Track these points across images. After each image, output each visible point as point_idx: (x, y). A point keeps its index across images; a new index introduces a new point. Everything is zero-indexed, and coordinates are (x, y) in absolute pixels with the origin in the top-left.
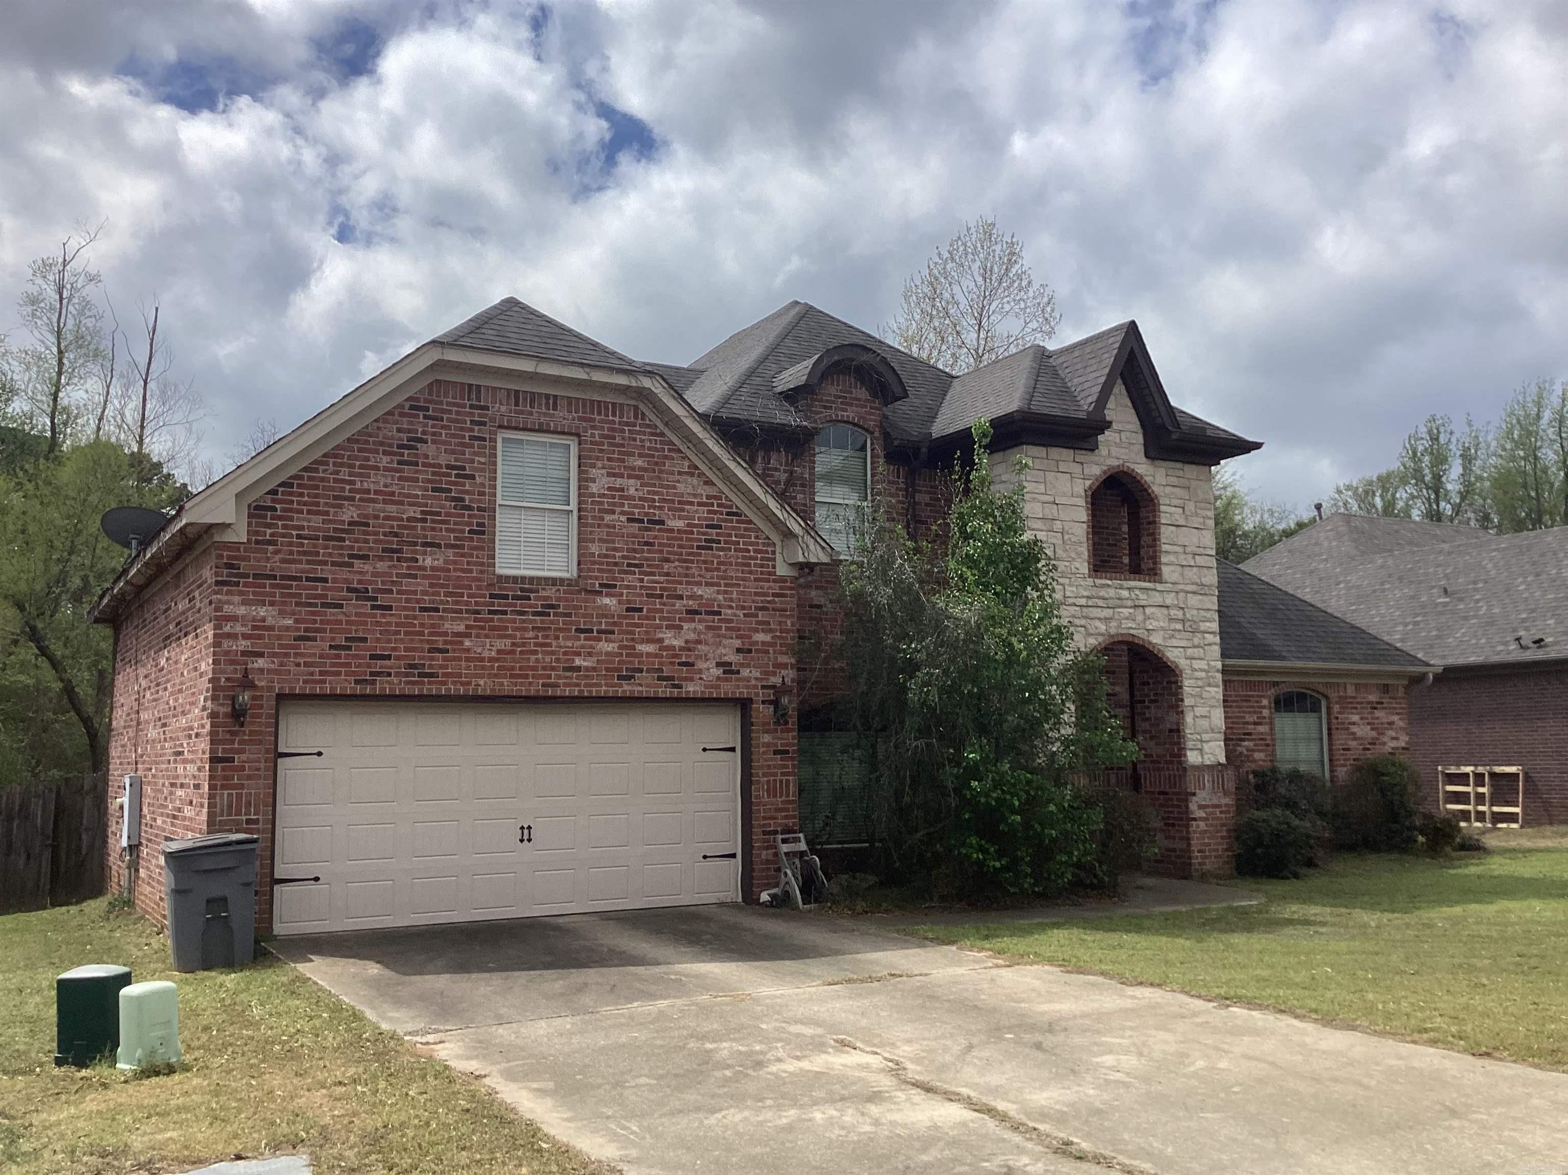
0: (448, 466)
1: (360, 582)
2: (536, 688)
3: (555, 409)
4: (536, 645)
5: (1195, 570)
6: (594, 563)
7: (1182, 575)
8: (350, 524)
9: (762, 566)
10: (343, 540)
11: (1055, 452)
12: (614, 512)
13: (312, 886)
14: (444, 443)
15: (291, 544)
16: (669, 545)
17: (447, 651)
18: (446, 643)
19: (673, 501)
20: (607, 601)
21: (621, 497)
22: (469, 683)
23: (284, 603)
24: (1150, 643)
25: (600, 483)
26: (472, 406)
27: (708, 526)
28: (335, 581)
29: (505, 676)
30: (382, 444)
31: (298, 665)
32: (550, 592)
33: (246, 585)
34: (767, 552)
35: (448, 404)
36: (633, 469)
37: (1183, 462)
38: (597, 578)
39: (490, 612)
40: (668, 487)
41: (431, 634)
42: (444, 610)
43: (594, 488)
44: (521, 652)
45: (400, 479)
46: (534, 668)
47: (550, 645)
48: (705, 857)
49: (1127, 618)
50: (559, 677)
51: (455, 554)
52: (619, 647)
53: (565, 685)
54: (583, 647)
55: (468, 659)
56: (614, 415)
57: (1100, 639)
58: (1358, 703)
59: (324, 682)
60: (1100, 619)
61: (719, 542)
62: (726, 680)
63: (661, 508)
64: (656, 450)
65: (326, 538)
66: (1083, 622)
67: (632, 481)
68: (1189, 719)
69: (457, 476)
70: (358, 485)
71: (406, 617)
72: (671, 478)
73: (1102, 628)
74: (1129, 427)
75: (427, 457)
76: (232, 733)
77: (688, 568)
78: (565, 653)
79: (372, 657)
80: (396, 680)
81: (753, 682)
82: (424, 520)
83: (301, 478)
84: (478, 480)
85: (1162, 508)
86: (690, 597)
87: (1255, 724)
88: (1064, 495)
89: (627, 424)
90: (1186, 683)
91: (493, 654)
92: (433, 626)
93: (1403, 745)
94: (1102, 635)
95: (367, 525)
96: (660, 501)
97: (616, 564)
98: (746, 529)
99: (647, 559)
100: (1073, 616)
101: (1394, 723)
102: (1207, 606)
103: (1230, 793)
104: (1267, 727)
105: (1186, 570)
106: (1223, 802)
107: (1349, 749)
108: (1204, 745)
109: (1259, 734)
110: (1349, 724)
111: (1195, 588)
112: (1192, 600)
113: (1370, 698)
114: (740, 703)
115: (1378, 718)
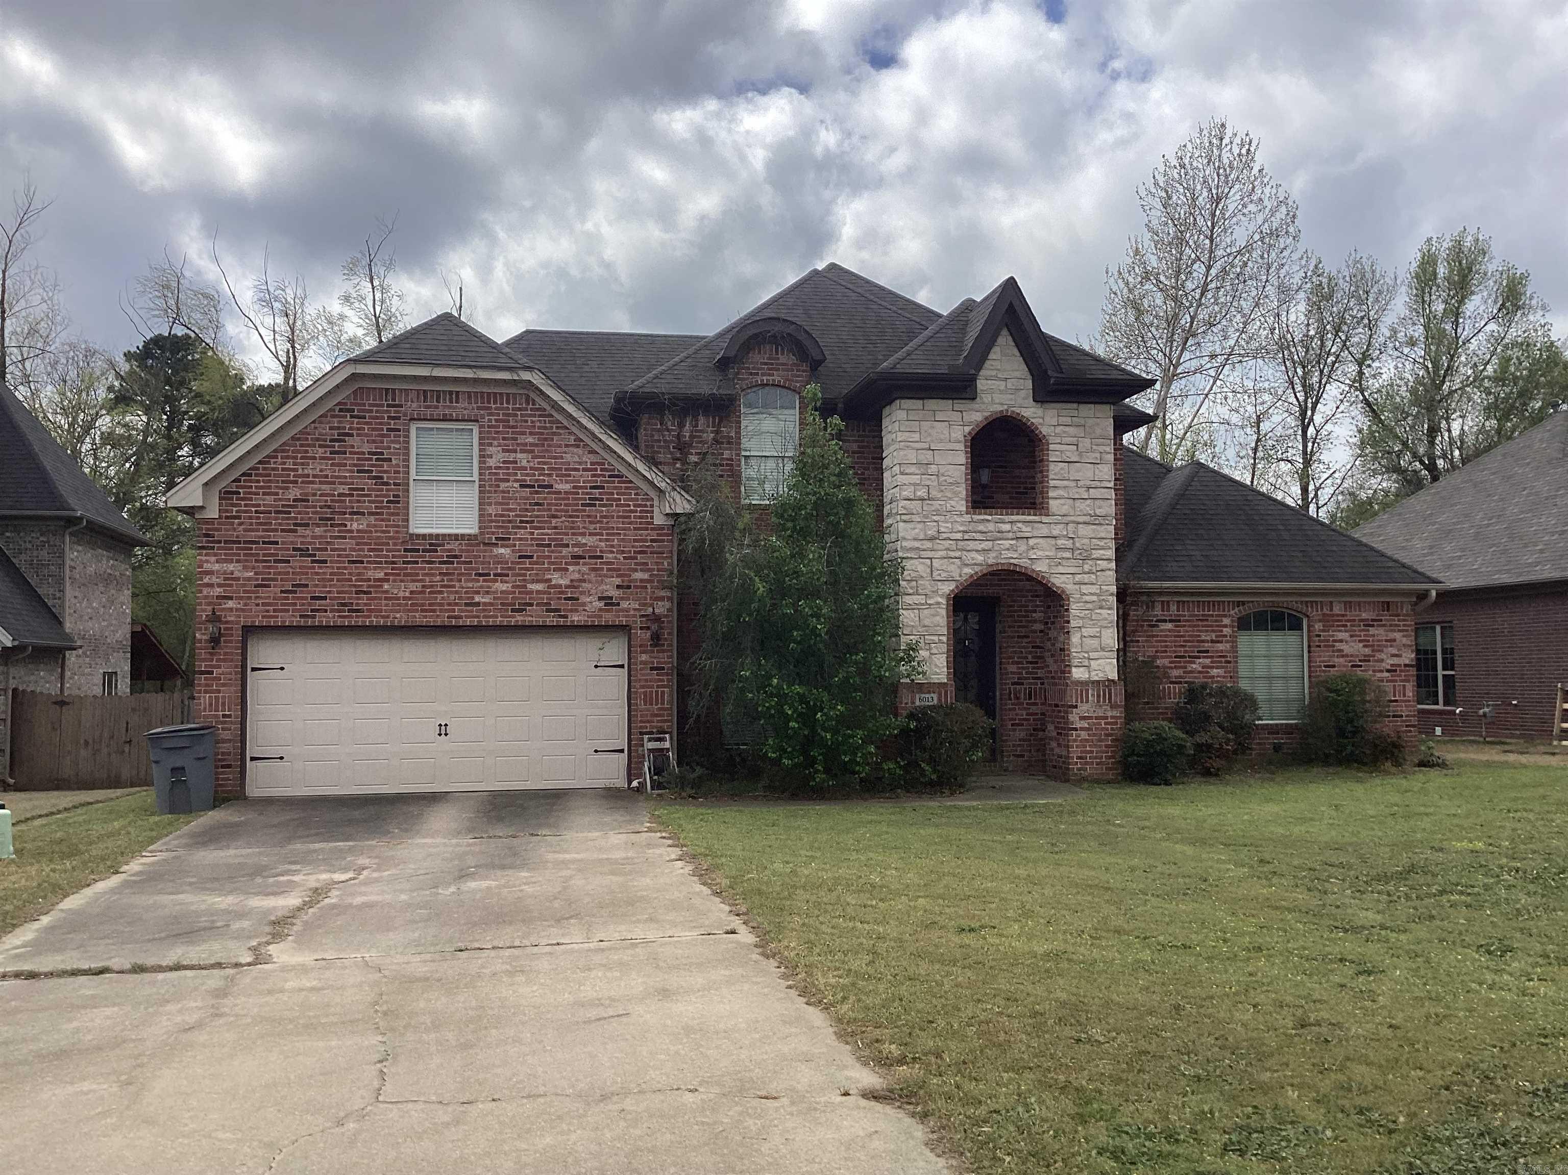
0: (369, 453)
1: (302, 543)
2: (443, 619)
3: (457, 402)
4: (442, 586)
5: (1088, 502)
6: (492, 521)
7: (1073, 507)
8: (294, 500)
9: (640, 517)
10: (290, 513)
11: (932, 404)
12: (508, 481)
13: (279, 763)
14: (366, 435)
15: (250, 518)
16: (556, 505)
17: (370, 593)
18: (369, 586)
19: (560, 469)
20: (502, 551)
21: (514, 468)
22: (388, 617)
23: (246, 561)
24: (1033, 570)
25: (497, 457)
26: (388, 406)
27: (591, 488)
28: (283, 543)
29: (417, 611)
30: (318, 439)
31: (258, 605)
32: (454, 545)
33: (219, 548)
34: (646, 506)
35: (370, 405)
36: (526, 444)
37: (1079, 403)
38: (493, 533)
39: (404, 563)
40: (555, 458)
41: (356, 580)
42: (368, 562)
43: (491, 462)
44: (430, 593)
45: (332, 465)
46: (441, 605)
47: (454, 586)
48: (596, 751)
49: (1008, 549)
50: (462, 611)
51: (376, 520)
52: (513, 587)
53: (466, 617)
54: (481, 587)
55: (386, 599)
56: (508, 403)
57: (977, 569)
58: (1348, 621)
59: (277, 617)
60: (977, 551)
61: (602, 500)
62: (608, 611)
63: (550, 475)
64: (545, 428)
65: (277, 512)
66: (958, 554)
67: (524, 455)
68: (1075, 639)
69: (377, 460)
70: (300, 472)
71: (338, 568)
72: (559, 450)
73: (980, 558)
74: (1017, 374)
75: (353, 447)
76: (211, 654)
77: (573, 522)
78: (466, 593)
79: (313, 598)
80: (331, 615)
81: (632, 612)
82: (352, 495)
83: (258, 469)
84: (394, 462)
85: (1051, 447)
86: (574, 546)
87: (1212, 641)
88: (941, 441)
89: (520, 409)
90: (1073, 606)
91: (407, 594)
92: (359, 574)
93: (1407, 662)
94: (981, 565)
95: (308, 501)
96: (549, 469)
97: (510, 522)
98: (627, 488)
99: (537, 516)
100: (947, 549)
101: (1395, 640)
102: (1103, 535)
103: (1119, 706)
104: (1228, 645)
105: (1078, 503)
106: (1109, 714)
107: (1334, 666)
108: (1092, 662)
109: (1217, 651)
110: (1335, 641)
111: (1087, 519)
112: (1083, 530)
113: (1364, 615)
114: (624, 629)
115: (1373, 636)
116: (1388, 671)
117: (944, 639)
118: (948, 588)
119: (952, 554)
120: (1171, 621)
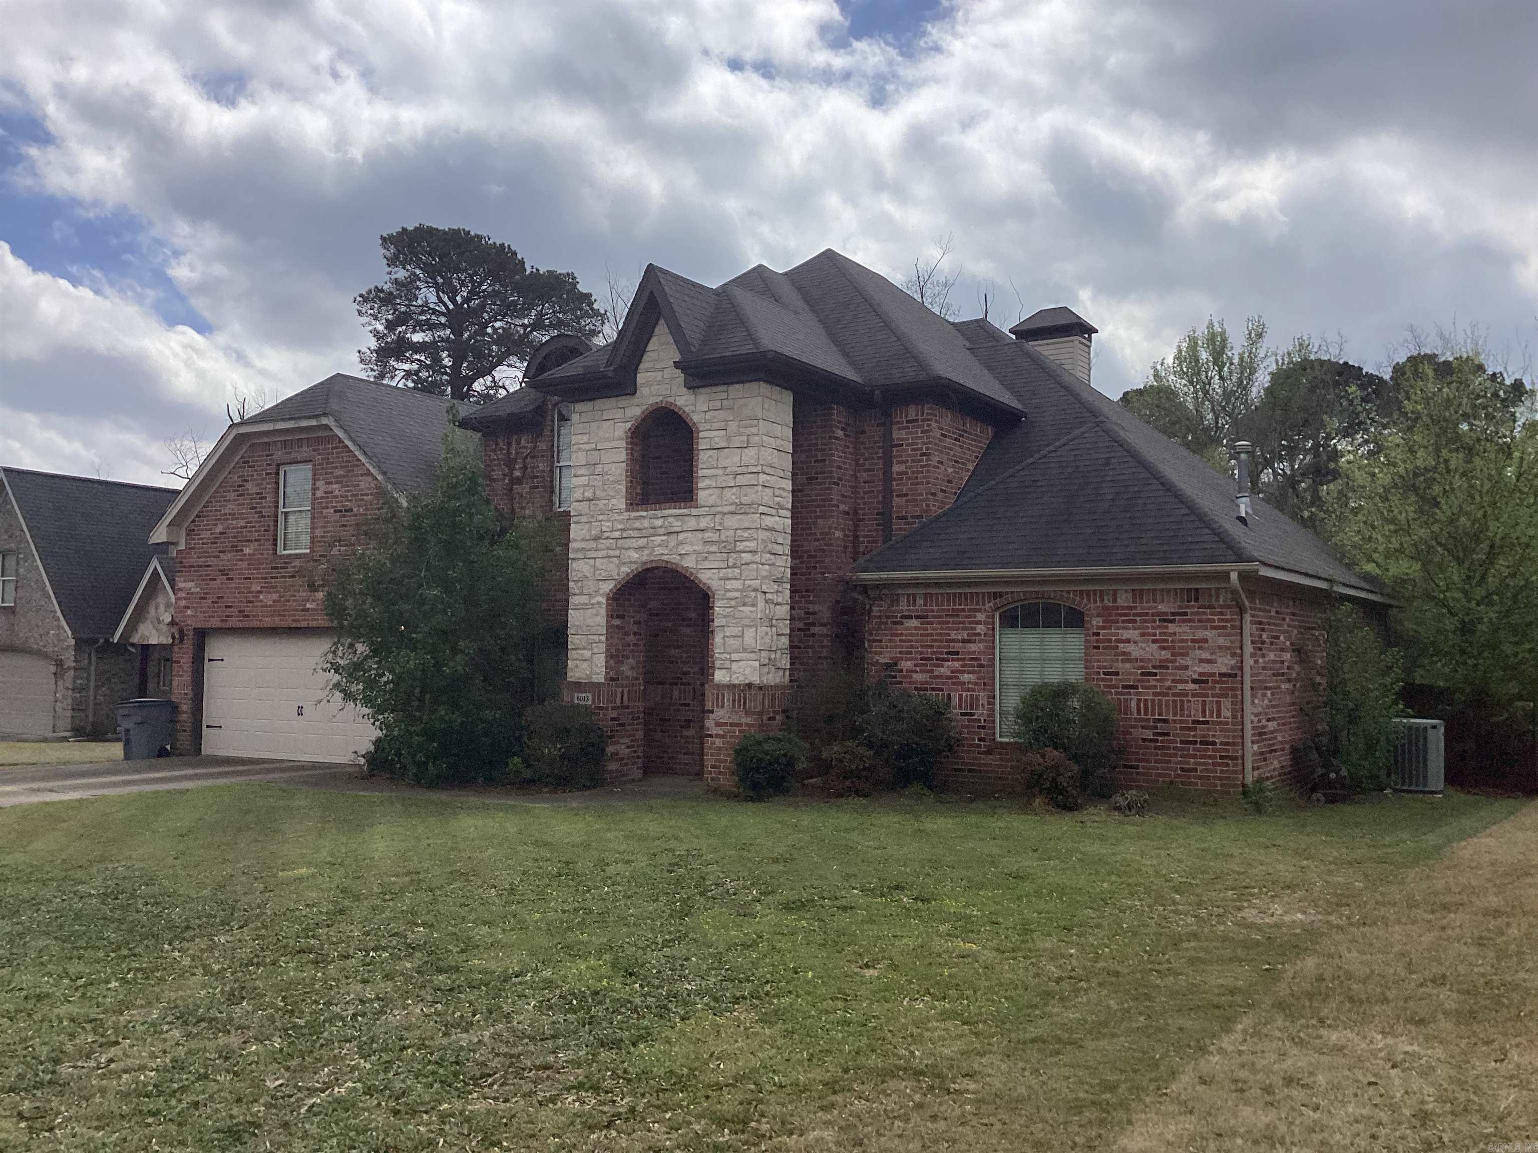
0: (256, 494)
1: (222, 565)
4: (290, 596)
5: (734, 490)
6: (317, 542)
7: (721, 497)
8: (220, 533)
10: (217, 543)
11: (599, 403)
12: (328, 508)
16: (354, 525)
17: (253, 602)
18: (253, 597)
20: (323, 566)
21: (331, 497)
22: (262, 621)
24: (682, 567)
25: (321, 489)
28: (214, 566)
29: (276, 616)
31: (201, 613)
32: (297, 563)
33: (185, 572)
36: (338, 476)
37: (728, 384)
38: (317, 552)
39: (271, 578)
40: (355, 485)
41: (248, 593)
42: (253, 578)
43: (319, 494)
44: (283, 601)
46: (289, 611)
47: (296, 596)
49: (660, 545)
50: (300, 615)
51: (257, 545)
53: (302, 620)
54: (310, 596)
55: (261, 607)
57: (634, 567)
58: (1139, 615)
60: (633, 549)
63: (351, 501)
65: (212, 543)
66: (617, 552)
67: (337, 486)
68: (718, 639)
69: (260, 498)
70: (223, 511)
71: (239, 583)
73: (635, 555)
76: (180, 648)
78: (302, 601)
79: (226, 607)
80: (234, 620)
82: (247, 527)
84: (268, 499)
85: (701, 435)
87: (964, 641)
88: (606, 440)
89: (334, 448)
90: (717, 604)
91: (272, 603)
92: (248, 588)
93: (1224, 670)
94: (635, 562)
95: (226, 533)
96: (350, 496)
97: (327, 541)
99: (342, 536)
100: (608, 548)
101: (1206, 641)
102: (746, 525)
103: (754, 713)
104: (982, 645)
105: (726, 490)
106: (744, 721)
107: (1117, 674)
108: (734, 664)
109: (969, 653)
110: (1118, 641)
111: (732, 508)
112: (732, 522)
113: (1161, 608)
115: (1175, 634)
116: (1195, 681)
117: (603, 638)
118: (607, 587)
119: (611, 553)
120: (917, 617)
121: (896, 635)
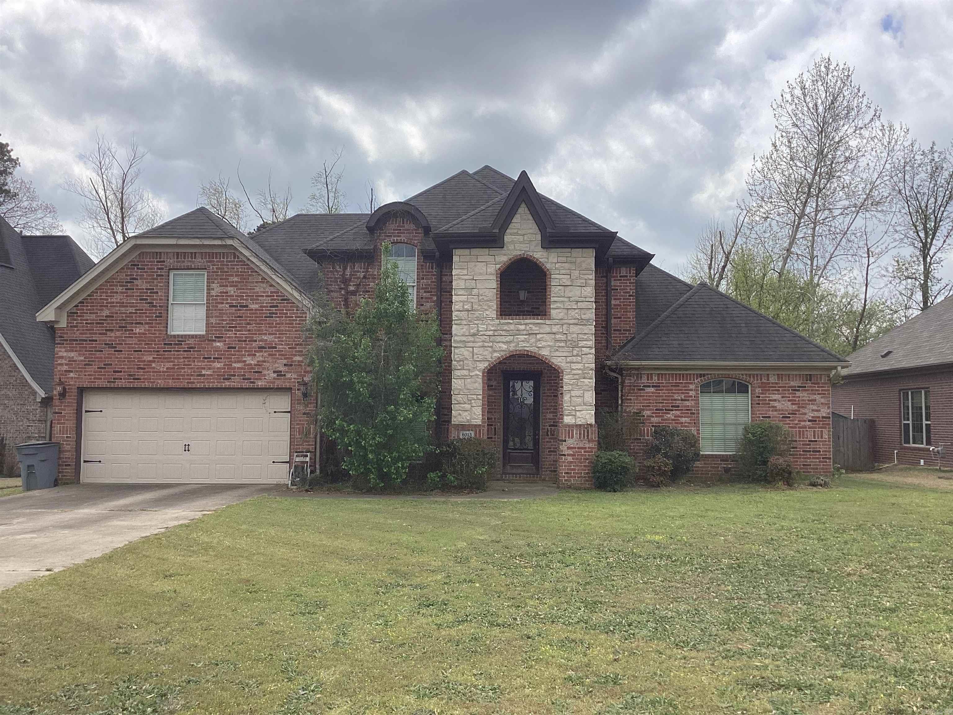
0: (146, 289)
1: (110, 340)
2: (184, 384)
3: (195, 258)
4: (184, 365)
5: (577, 311)
6: (213, 327)
7: (567, 314)
8: (106, 316)
9: (299, 324)
10: (103, 324)
11: (475, 251)
12: (223, 303)
13: (100, 464)
14: (145, 279)
15: (83, 327)
16: (250, 317)
17: (145, 369)
18: (144, 365)
19: (253, 296)
20: (218, 344)
21: (226, 296)
22: (154, 382)
23: (80, 351)
24: (540, 355)
25: (217, 289)
26: (157, 262)
27: (271, 307)
28: (100, 341)
29: (170, 379)
30: (119, 282)
31: (85, 375)
32: (191, 341)
33: (67, 344)
34: (302, 317)
35: (147, 261)
36: (233, 282)
37: (572, 248)
38: (213, 334)
39: (164, 351)
40: (250, 289)
41: (138, 361)
42: (144, 351)
43: (213, 293)
44: (177, 368)
45: (127, 296)
46: (184, 375)
47: (191, 365)
48: (274, 462)
49: (523, 341)
50: (195, 379)
51: (149, 327)
52: (224, 365)
53: (198, 383)
54: (206, 365)
55: (153, 372)
56: (224, 258)
57: (503, 353)
58: (780, 387)
59: (96, 382)
60: (503, 342)
61: (277, 314)
62: (278, 379)
63: (246, 300)
64: (245, 272)
65: (97, 323)
66: (490, 344)
67: (232, 288)
68: (566, 398)
69: (151, 293)
70: (109, 300)
71: (128, 354)
72: (252, 285)
73: (504, 347)
74: (531, 231)
75: (137, 286)
76: (61, 403)
77: (260, 327)
78: (197, 368)
79: (114, 372)
80: (123, 381)
81: (293, 380)
82: (136, 313)
83: (87, 299)
84: (159, 294)
85: (553, 276)
86: (260, 341)
87: (682, 400)
88: (481, 274)
89: (230, 262)
90: (566, 377)
91: (165, 370)
92: (139, 358)
93: (824, 415)
94: (505, 351)
95: (113, 317)
96: (246, 296)
97: (223, 327)
98: (291, 306)
99: (239, 324)
100: (483, 341)
101: (815, 400)
102: (586, 332)
103: (593, 441)
104: (693, 402)
105: (570, 312)
106: (587, 446)
107: (769, 417)
108: (578, 413)
109: (685, 406)
110: (770, 400)
111: (576, 321)
112: (574, 329)
113: (792, 383)
114: (289, 390)
115: (799, 397)
116: (809, 421)
117: (480, 397)
118: (484, 365)
119: (486, 344)
120: (653, 386)
121: (641, 396)
